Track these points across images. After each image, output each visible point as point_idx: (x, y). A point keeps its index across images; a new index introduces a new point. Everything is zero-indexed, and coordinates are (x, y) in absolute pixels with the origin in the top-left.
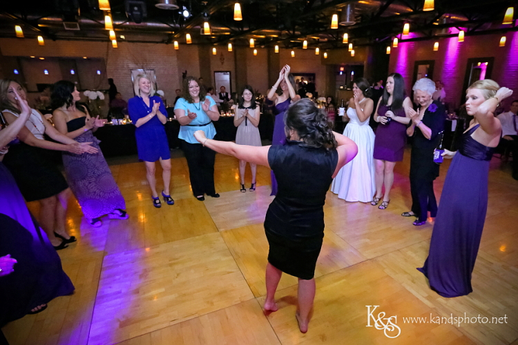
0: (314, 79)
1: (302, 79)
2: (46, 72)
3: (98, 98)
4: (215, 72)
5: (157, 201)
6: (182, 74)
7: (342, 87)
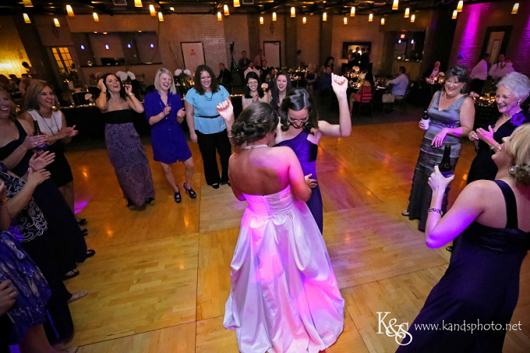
0: (369, 49)
1: (357, 49)
2: (107, 47)
3: (129, 77)
4: (264, 42)
5: (178, 196)
6: (229, 46)
7: (399, 58)
